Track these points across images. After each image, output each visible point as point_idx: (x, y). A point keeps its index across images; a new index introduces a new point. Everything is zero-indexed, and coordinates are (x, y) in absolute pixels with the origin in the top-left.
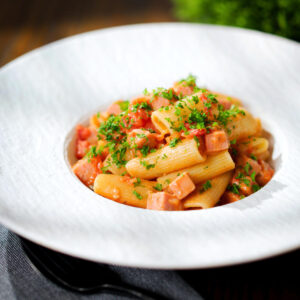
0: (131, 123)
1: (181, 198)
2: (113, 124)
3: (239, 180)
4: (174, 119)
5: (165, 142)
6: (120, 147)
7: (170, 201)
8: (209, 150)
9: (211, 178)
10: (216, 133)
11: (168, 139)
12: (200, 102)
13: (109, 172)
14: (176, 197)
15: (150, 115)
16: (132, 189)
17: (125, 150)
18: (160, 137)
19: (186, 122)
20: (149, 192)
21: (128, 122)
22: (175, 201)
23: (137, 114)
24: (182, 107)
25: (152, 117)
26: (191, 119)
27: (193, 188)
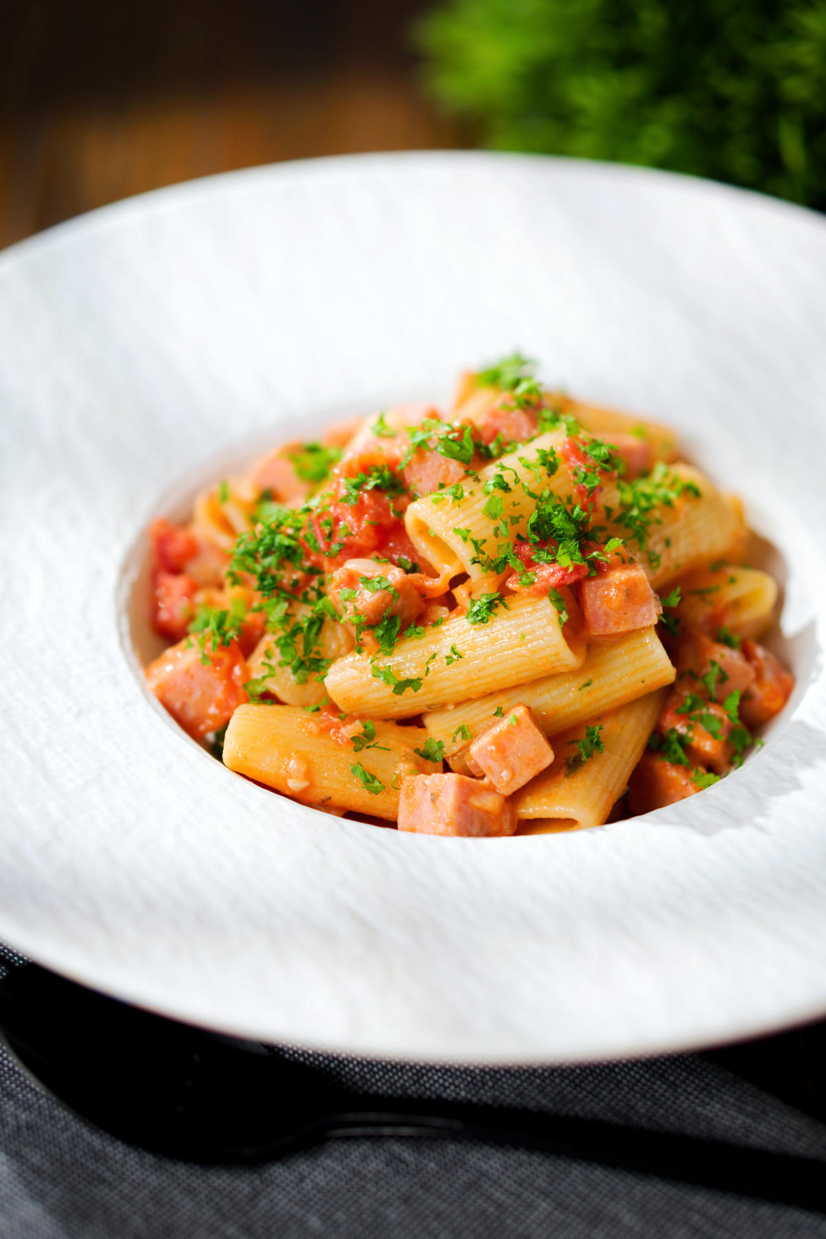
0: (341, 535)
1: (508, 792)
2: (281, 540)
3: (686, 716)
4: (483, 530)
5: (450, 601)
6: (304, 614)
7: (476, 802)
8: (596, 631)
9: (600, 717)
10: (618, 576)
11: (460, 593)
12: (563, 467)
13: (268, 697)
14: (491, 789)
15: (401, 512)
16: (348, 757)
17: (319, 622)
18: (437, 585)
19: (520, 540)
20: (403, 767)
21: (331, 535)
22: (490, 803)
23: (359, 509)
24: (505, 488)
25: (409, 519)
26: (535, 528)
27: (548, 758)
